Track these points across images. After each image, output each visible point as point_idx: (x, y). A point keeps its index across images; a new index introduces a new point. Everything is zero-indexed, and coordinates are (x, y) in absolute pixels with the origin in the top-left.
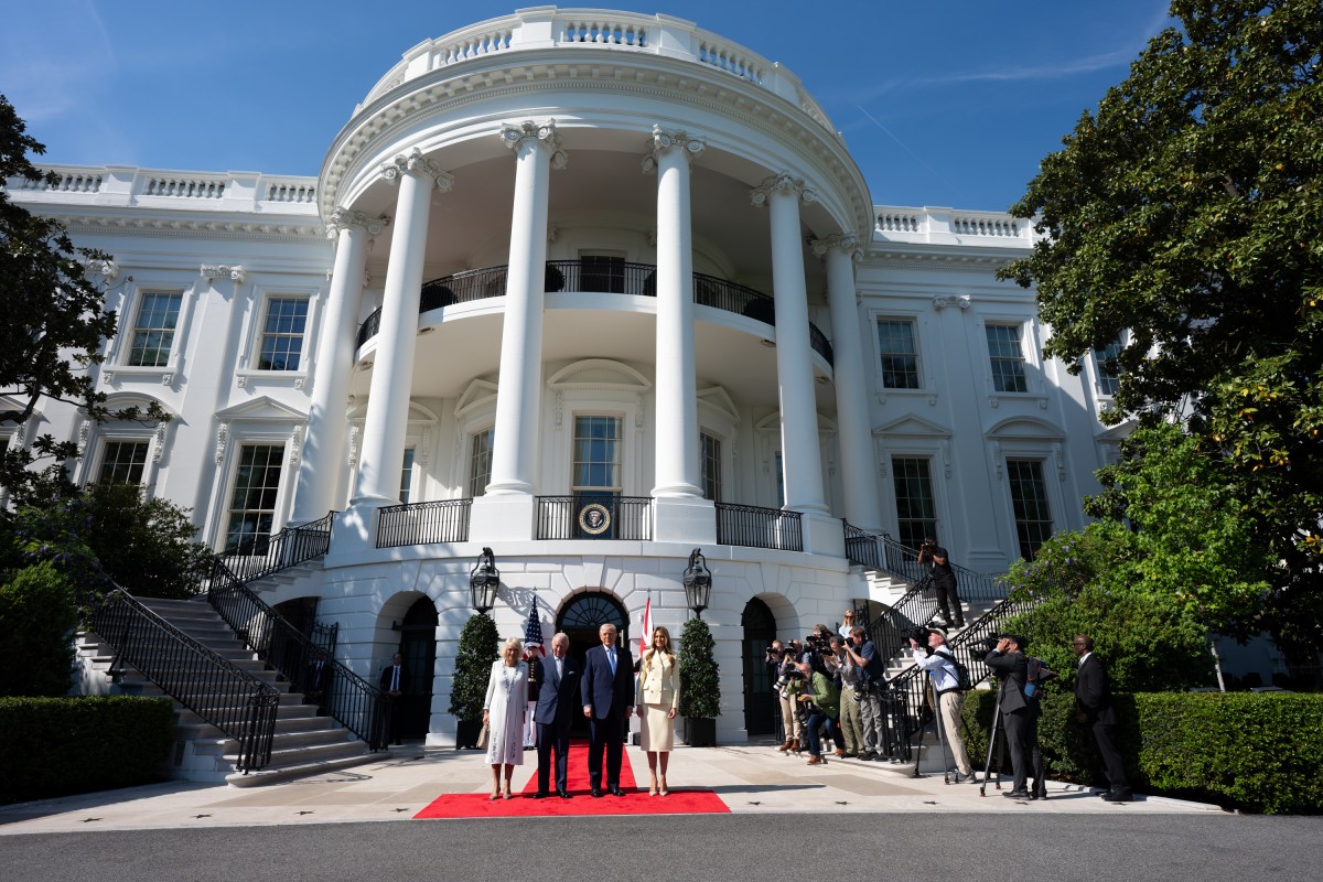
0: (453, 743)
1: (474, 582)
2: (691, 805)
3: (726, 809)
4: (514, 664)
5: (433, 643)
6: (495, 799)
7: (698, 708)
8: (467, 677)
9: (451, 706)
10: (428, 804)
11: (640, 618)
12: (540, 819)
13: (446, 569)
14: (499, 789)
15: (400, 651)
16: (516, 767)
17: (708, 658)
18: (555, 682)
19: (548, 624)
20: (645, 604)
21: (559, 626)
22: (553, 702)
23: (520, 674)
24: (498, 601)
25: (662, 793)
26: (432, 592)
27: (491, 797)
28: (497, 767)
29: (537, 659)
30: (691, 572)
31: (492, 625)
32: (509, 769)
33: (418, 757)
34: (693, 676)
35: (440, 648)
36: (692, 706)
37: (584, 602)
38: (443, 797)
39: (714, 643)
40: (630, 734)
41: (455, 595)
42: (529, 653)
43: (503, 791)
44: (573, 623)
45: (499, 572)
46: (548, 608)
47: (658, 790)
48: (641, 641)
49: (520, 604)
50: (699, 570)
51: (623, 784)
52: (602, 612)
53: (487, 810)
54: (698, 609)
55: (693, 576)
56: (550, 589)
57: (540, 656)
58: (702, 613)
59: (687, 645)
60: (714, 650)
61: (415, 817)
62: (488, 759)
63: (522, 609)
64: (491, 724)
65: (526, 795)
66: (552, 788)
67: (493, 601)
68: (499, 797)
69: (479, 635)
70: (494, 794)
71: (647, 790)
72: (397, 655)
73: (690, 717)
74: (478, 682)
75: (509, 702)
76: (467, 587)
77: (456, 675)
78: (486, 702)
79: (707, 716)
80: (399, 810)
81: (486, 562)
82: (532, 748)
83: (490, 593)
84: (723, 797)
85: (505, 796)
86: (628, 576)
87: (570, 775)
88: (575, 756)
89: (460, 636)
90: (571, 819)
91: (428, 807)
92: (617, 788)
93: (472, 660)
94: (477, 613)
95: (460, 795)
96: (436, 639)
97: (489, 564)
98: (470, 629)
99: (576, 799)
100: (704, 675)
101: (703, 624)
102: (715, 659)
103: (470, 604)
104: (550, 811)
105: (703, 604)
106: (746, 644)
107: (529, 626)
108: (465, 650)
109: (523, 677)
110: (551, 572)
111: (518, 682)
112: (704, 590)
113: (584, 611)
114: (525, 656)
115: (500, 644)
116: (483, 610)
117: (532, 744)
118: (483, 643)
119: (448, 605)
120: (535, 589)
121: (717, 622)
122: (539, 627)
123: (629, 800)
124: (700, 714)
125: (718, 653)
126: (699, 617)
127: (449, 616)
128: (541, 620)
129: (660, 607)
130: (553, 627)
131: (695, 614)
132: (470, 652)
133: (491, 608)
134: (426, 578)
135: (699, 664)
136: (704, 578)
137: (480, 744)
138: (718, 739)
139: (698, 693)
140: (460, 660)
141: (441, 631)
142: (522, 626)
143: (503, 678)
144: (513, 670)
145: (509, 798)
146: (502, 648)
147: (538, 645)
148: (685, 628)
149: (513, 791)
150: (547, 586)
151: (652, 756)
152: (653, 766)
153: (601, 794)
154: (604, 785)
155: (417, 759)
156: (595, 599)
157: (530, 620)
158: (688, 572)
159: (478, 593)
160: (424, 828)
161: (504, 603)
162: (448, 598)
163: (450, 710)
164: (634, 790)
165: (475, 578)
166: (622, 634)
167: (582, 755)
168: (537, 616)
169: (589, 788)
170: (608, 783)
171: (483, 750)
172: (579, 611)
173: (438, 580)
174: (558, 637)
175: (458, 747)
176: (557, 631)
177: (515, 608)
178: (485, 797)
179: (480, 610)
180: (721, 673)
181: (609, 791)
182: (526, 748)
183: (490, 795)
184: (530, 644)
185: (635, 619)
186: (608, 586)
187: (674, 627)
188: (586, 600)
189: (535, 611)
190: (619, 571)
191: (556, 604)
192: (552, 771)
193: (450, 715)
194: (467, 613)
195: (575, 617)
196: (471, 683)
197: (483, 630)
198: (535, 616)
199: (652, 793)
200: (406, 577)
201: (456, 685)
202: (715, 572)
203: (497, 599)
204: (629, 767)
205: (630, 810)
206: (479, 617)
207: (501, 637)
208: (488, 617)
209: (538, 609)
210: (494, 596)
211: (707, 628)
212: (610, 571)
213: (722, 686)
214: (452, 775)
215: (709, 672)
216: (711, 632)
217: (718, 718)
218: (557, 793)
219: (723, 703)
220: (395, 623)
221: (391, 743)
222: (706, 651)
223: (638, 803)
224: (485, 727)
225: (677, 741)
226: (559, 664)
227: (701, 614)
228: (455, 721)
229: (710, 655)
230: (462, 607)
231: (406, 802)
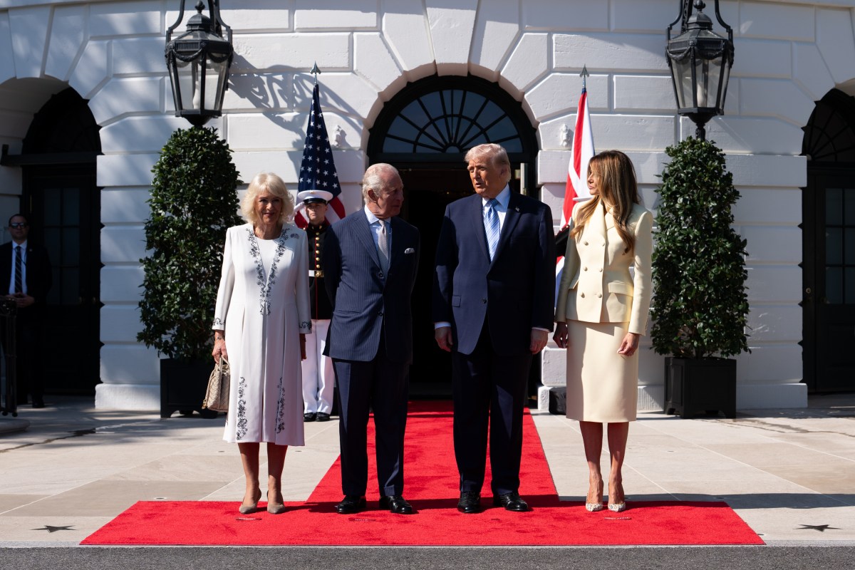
0: (156, 406)
1: (176, 55)
2: (676, 529)
3: (753, 537)
4: (275, 231)
5: (94, 193)
6: (249, 512)
7: (696, 335)
8: (173, 266)
9: (142, 327)
10: (110, 519)
11: (563, 136)
12: (347, 552)
13: (108, 25)
14: (257, 494)
15: (24, 212)
16: (291, 451)
17: (723, 227)
18: (375, 269)
19: (351, 150)
20: (577, 105)
21: (374, 153)
22: (373, 316)
23: (288, 255)
24: (231, 98)
25: (614, 507)
26: (82, 81)
27: (242, 509)
28: (250, 451)
29: (326, 224)
30: (684, 30)
31: (222, 152)
32: (277, 455)
33: (84, 430)
34: (686, 269)
35: (110, 203)
36: (684, 331)
37: (431, 100)
38: (139, 506)
39: (736, 194)
40: (543, 392)
41: (137, 84)
42: (309, 215)
43: (267, 497)
44: (408, 148)
45: (230, 32)
46: (348, 113)
47: (604, 501)
48: (566, 190)
49: (283, 104)
50: (705, 25)
51: (527, 487)
52: (473, 122)
53: (234, 532)
54: (701, 116)
55: (689, 38)
56: (350, 69)
57: (335, 220)
58: (711, 126)
59: (672, 197)
60: (736, 209)
61: (83, 543)
62: (229, 434)
63: (288, 116)
64: (231, 362)
65: (314, 507)
66: (372, 494)
67: (220, 98)
68: (259, 508)
69: (195, 175)
70: (248, 503)
71: (581, 502)
72: (17, 220)
73: (677, 355)
74: (198, 277)
75: (268, 314)
76: (160, 66)
77: (148, 262)
78: (218, 313)
79: (717, 354)
80: (51, 529)
81: (200, 8)
82: (324, 418)
83: (212, 79)
84: (746, 515)
85: (272, 507)
86: (534, 40)
87: (410, 470)
88: (421, 434)
89: (151, 177)
90: (415, 552)
91: (110, 525)
92: (515, 496)
93: (181, 230)
94: (185, 125)
95: (176, 504)
96: (100, 183)
97: (206, 13)
98: (172, 160)
99: (425, 516)
100: (712, 263)
101: (712, 152)
102: (737, 228)
103: (170, 105)
104: (368, 537)
105: (711, 104)
106: (811, 198)
107: (307, 153)
108: (164, 208)
109: (296, 260)
110: (353, 30)
111: (284, 271)
112: (714, 72)
113: (432, 121)
114: (299, 220)
115: (240, 193)
116: (199, 117)
117: (325, 408)
118: (205, 191)
119: (119, 105)
120: (317, 70)
121: (745, 148)
122: (330, 156)
123: (540, 519)
124: (701, 350)
125: (743, 217)
126: (701, 133)
127: (124, 132)
128: (332, 140)
129: (610, 110)
130: (362, 157)
131: (694, 126)
132: (177, 212)
133: (217, 113)
134: (64, 46)
135: (702, 241)
136: (716, 42)
137: (210, 401)
138: (740, 404)
139: (697, 304)
140: (155, 229)
141: (109, 166)
142: (290, 154)
143: (251, 262)
144: (272, 245)
145: (280, 511)
146: (246, 201)
147: (327, 196)
148: (670, 160)
149: (287, 497)
150: (345, 64)
151: (591, 432)
152: (593, 455)
153: (477, 506)
154: (486, 491)
155: (79, 434)
156: (458, 94)
157: (308, 141)
158: (678, 27)
159: (186, 79)
160: (106, 562)
161: (246, 103)
162: (120, 90)
163: (141, 337)
164: (553, 500)
165: (177, 45)
166: (521, 173)
167: (436, 432)
168: (324, 133)
169: (455, 493)
170: (495, 487)
171: (216, 416)
172: (422, 120)
173: (94, 50)
174: (375, 176)
175: (166, 411)
176: (371, 162)
177: (272, 114)
178: (230, 508)
179: (191, 117)
180: (750, 261)
181: (497, 502)
182: (313, 417)
183: (239, 504)
184: (308, 194)
185: (552, 138)
186: (488, 62)
187: (645, 157)
188: (436, 95)
189: (318, 120)
190: (514, 28)
191: (365, 102)
192: (372, 461)
193: (142, 347)
194: (164, 125)
195: (412, 134)
196: (183, 279)
197: (203, 162)
198: (317, 132)
199: (590, 507)
200: (20, 45)
201: (150, 283)
202: (742, 29)
203: (230, 94)
204: (540, 456)
205: (542, 538)
206: (191, 134)
207: (242, 177)
208: (209, 134)
209: (327, 115)
210: (223, 87)
211: (721, 159)
212: (491, 27)
213: (753, 289)
214: (156, 465)
215: (722, 258)
216: (729, 167)
217: (741, 358)
218: (384, 504)
219: (755, 326)
220: (5, 148)
221: (23, 402)
222: (716, 210)
223: (561, 524)
224: (218, 367)
225: (647, 405)
226: (380, 232)
227: (707, 126)
228: (153, 359)
229: (726, 220)
230: (152, 111)
231: (65, 514)
